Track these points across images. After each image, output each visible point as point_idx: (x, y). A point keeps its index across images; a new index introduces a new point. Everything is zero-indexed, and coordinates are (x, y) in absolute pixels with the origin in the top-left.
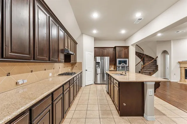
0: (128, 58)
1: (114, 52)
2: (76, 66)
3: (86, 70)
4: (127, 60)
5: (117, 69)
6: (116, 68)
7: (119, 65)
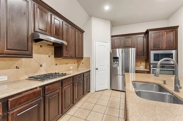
0: (176, 48)
1: (145, 40)
2: (83, 63)
3: (97, 69)
4: (174, 52)
5: (152, 69)
6: (148, 67)
7: (155, 62)
